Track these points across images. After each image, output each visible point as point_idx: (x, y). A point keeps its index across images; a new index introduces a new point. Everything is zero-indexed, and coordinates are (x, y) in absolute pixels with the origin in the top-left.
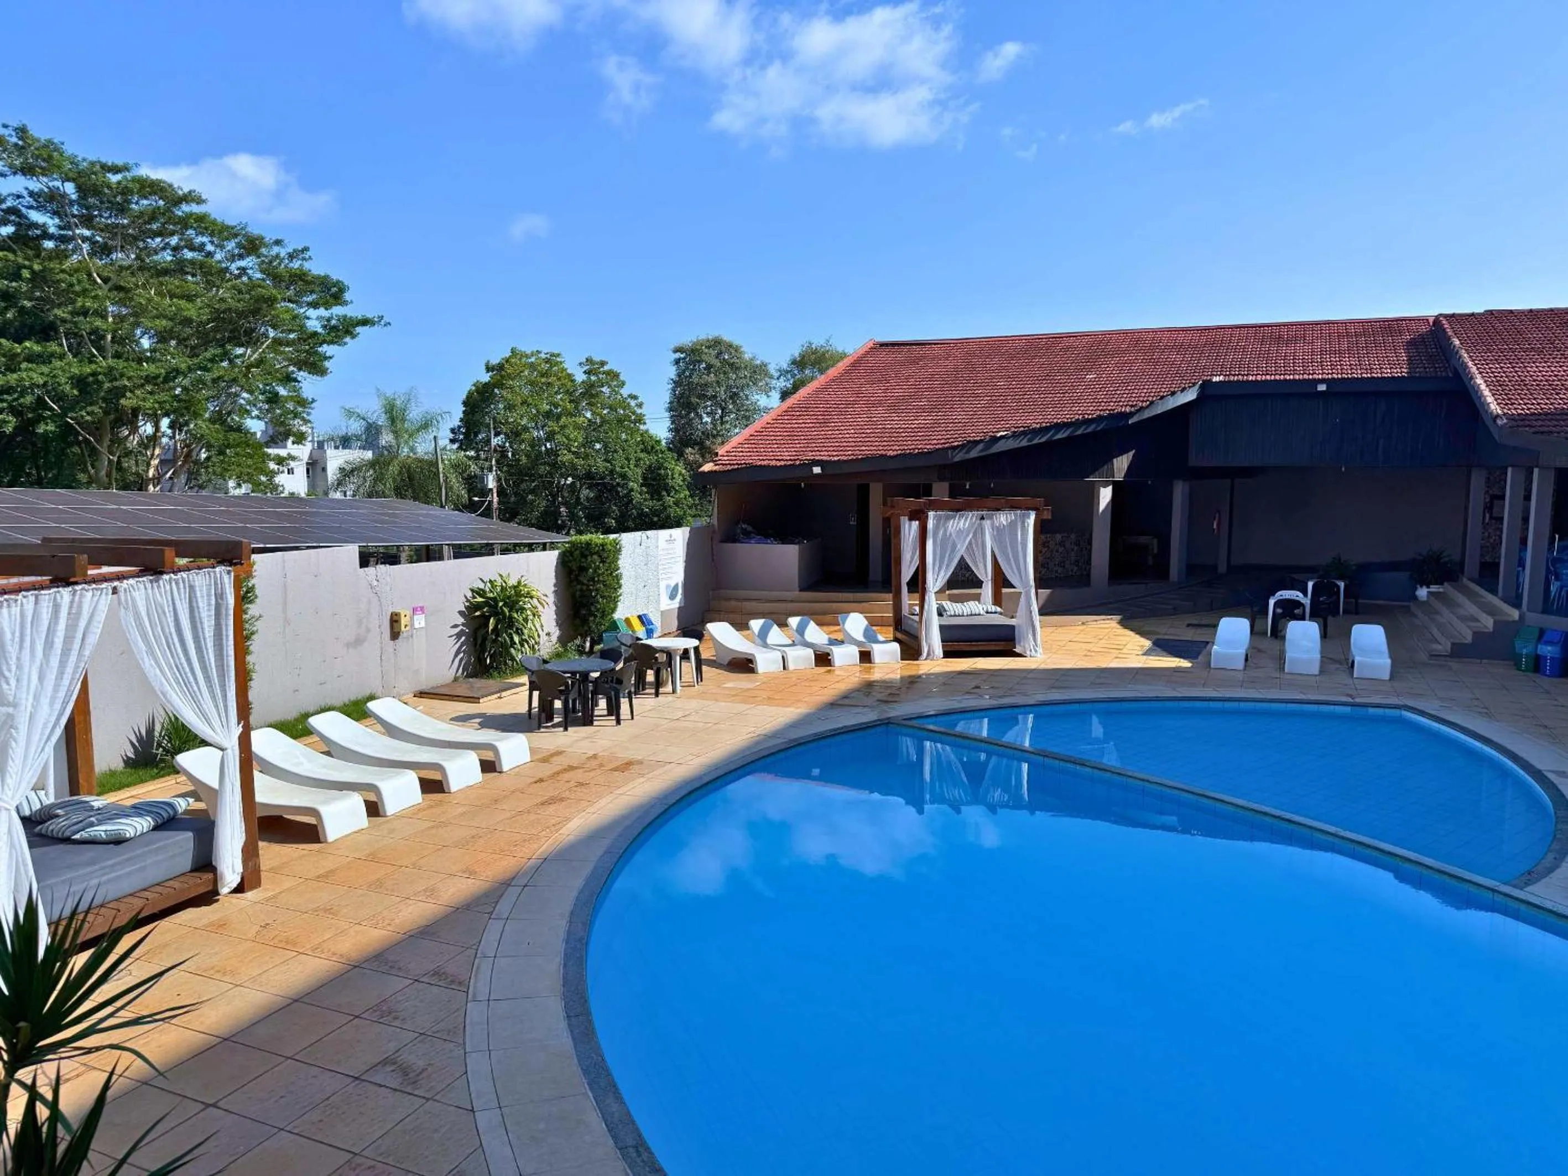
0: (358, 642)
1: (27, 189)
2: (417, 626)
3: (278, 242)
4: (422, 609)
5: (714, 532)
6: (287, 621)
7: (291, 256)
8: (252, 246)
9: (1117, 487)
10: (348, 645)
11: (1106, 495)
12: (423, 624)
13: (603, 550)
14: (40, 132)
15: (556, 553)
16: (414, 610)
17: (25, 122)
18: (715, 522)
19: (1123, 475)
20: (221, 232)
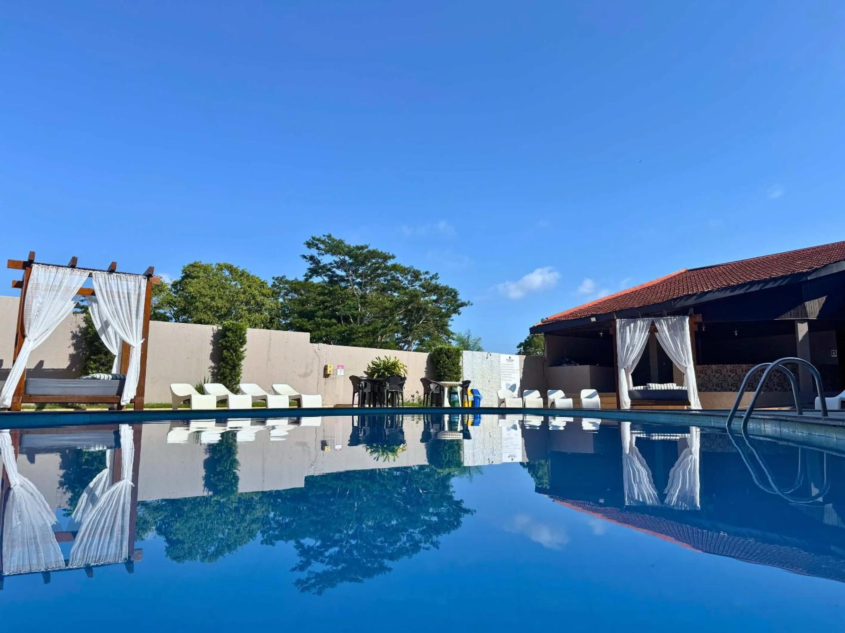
0: (306, 375)
1: (334, 261)
2: (339, 374)
3: (427, 273)
4: (342, 367)
5: (545, 361)
6: (269, 359)
7: (432, 278)
8: (416, 275)
9: (811, 324)
10: (301, 376)
11: (803, 329)
12: (342, 374)
13: (448, 351)
14: (336, 236)
15: (427, 354)
16: (339, 367)
17: (330, 232)
18: (546, 355)
19: (816, 316)
20: (404, 271)
